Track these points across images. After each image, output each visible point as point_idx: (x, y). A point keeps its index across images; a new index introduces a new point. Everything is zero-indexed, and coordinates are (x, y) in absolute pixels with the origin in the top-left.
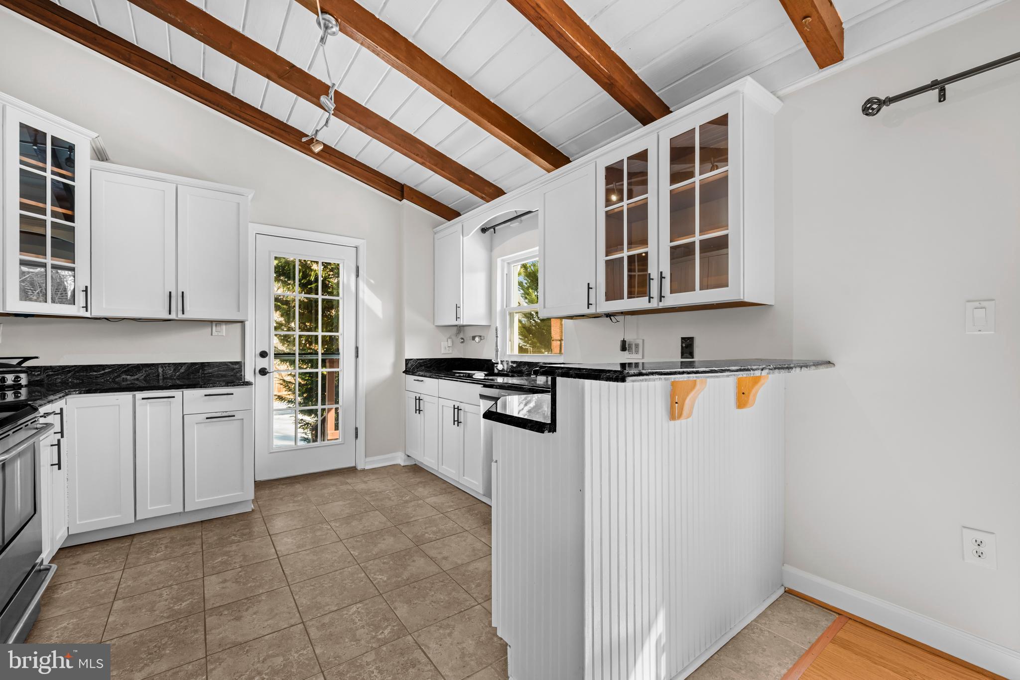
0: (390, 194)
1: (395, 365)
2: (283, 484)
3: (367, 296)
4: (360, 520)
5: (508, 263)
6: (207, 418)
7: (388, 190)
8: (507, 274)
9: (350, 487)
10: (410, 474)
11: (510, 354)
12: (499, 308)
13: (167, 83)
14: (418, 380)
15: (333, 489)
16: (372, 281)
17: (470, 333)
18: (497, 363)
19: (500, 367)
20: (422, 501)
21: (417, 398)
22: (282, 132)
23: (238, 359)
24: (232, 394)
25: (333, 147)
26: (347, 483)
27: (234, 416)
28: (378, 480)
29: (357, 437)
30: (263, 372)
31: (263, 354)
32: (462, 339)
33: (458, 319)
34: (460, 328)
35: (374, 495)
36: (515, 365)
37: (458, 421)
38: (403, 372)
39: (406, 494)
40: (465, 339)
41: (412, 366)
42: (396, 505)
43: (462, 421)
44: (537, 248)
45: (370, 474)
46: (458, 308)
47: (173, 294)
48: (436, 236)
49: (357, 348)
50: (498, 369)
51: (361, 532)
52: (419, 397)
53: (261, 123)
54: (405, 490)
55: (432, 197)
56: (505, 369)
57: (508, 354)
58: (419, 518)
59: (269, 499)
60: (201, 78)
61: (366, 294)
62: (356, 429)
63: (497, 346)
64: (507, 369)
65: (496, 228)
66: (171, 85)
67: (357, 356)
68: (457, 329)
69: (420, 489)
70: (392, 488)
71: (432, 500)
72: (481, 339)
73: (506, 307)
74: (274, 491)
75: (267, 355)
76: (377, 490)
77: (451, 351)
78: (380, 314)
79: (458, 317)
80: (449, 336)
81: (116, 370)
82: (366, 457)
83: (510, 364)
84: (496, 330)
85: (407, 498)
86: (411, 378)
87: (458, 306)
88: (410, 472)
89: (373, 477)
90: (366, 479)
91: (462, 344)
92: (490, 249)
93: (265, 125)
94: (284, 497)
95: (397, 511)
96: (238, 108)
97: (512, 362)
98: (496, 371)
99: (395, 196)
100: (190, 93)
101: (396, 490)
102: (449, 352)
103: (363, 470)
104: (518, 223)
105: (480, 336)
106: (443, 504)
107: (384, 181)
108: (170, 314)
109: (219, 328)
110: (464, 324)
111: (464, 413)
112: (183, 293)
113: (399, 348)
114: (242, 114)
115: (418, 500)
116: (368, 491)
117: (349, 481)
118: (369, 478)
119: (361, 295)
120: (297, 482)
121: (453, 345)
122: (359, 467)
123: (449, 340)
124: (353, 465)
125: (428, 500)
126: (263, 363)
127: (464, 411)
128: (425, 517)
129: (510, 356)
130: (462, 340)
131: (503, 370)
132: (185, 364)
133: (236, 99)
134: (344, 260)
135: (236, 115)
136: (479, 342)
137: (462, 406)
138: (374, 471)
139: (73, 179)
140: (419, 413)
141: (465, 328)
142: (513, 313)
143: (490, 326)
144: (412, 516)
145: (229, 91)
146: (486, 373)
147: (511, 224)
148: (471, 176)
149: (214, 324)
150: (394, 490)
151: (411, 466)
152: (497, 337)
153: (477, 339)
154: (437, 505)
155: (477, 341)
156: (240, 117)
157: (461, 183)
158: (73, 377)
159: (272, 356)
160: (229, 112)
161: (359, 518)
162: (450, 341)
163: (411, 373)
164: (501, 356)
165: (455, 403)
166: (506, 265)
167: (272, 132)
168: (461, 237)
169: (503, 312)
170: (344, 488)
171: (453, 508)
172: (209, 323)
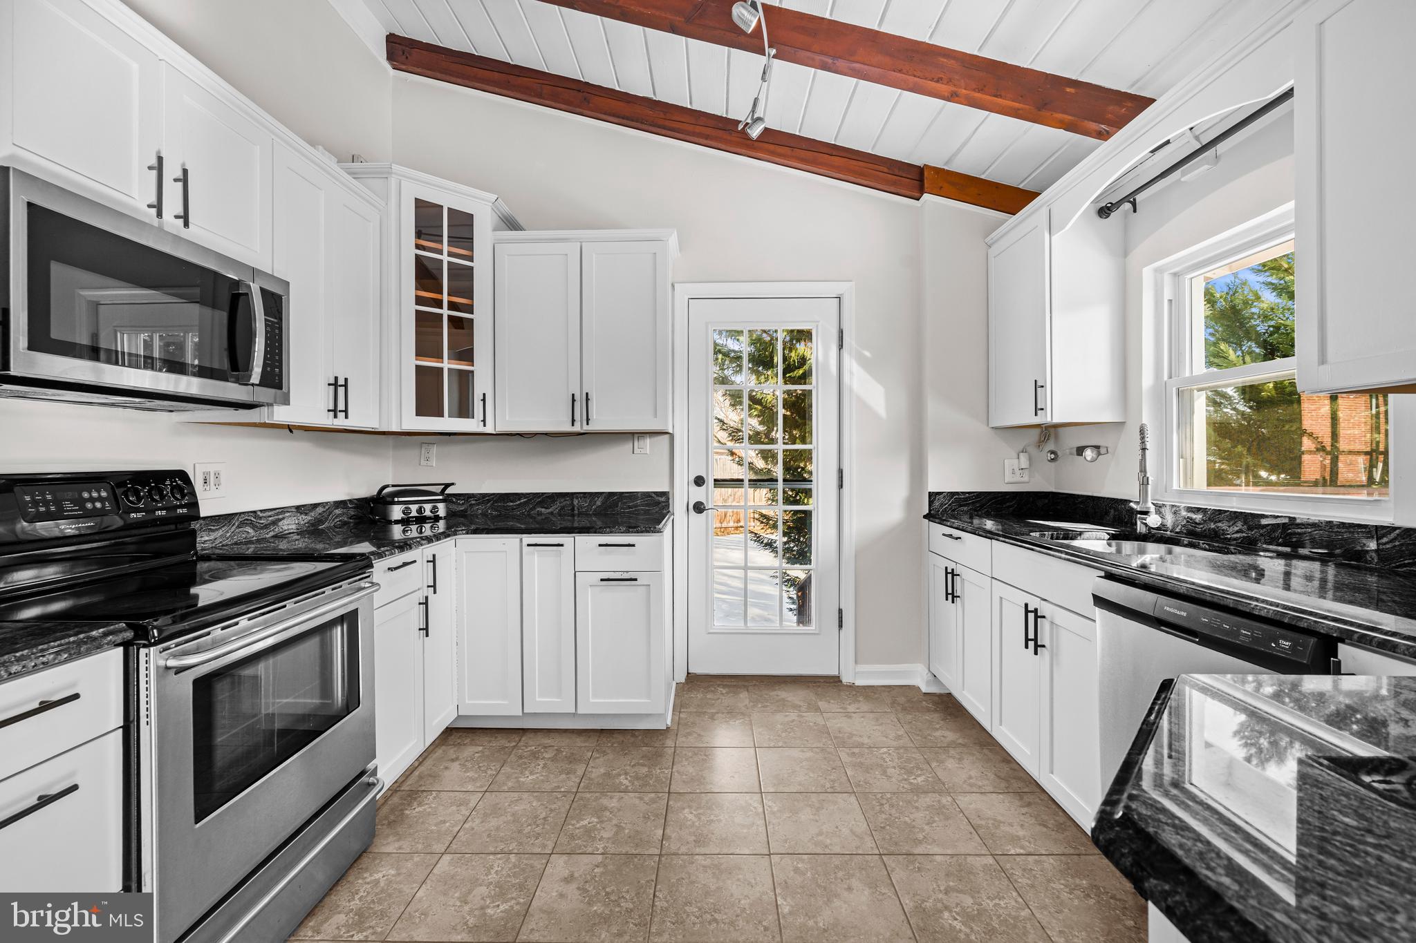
0: (898, 191)
1: (910, 503)
2: (725, 686)
3: (858, 379)
4: (818, 809)
5: (1176, 275)
6: (602, 580)
7: (894, 184)
8: (1170, 301)
9: (820, 721)
10: (936, 716)
11: (1182, 488)
12: (1147, 380)
13: (580, 110)
14: (950, 536)
15: (793, 716)
16: (867, 354)
17: (1071, 440)
18: (1146, 513)
19: (1153, 520)
20: (949, 799)
21: (949, 571)
22: (720, 133)
23: (664, 488)
24: (634, 545)
25: (797, 134)
26: (818, 709)
27: (636, 580)
28: (872, 715)
29: (841, 626)
30: (699, 508)
31: (699, 481)
32: (1052, 452)
33: (1039, 412)
34: (1048, 432)
35: (856, 750)
36: (1198, 517)
37: (1035, 640)
38: (925, 517)
39: (918, 768)
40: (1059, 453)
41: (942, 505)
42: (894, 793)
43: (1046, 642)
44: (1291, 205)
45: (861, 699)
46: (1039, 389)
47: (577, 397)
48: (990, 250)
49: (841, 472)
50: (1146, 525)
51: (811, 848)
52: (953, 570)
53: (691, 128)
54: (917, 756)
55: (983, 177)
56: (1169, 523)
57: (1175, 487)
58: (936, 850)
59: (696, 712)
60: (618, 89)
61: (856, 376)
62: (840, 611)
63: (1143, 470)
64: (1174, 526)
65: (1139, 198)
66: (585, 112)
67: (841, 486)
68: (1042, 432)
69: (951, 764)
70: (895, 744)
71: (971, 802)
72: (1099, 454)
73: (1170, 377)
74: (709, 696)
75: (704, 483)
76: (866, 740)
77: (1026, 478)
78: (881, 410)
79: (1039, 407)
80: (1021, 448)
81: (531, 500)
82: (856, 662)
83: (1184, 513)
84: (1142, 432)
85: (920, 779)
86: (938, 529)
87: (1039, 384)
88: (935, 711)
89: (865, 706)
90: (851, 708)
91: (1053, 464)
92: (1124, 251)
93: (698, 129)
94: (718, 713)
95: (893, 811)
96: (662, 116)
97: (1190, 509)
98: (1140, 528)
99: (908, 193)
100: (605, 114)
101: (902, 751)
102: (1022, 480)
103: (852, 687)
104: (1206, 167)
105: (1097, 447)
106: (998, 823)
107: (886, 170)
108: (573, 425)
109: (641, 442)
110: (1056, 420)
111: (1052, 629)
112: (587, 394)
113: (918, 471)
114: (667, 123)
115: (940, 793)
116: (849, 738)
117: (822, 704)
118: (856, 705)
119: (846, 378)
120: (745, 686)
121: (1030, 465)
122: (846, 679)
123: (1022, 455)
124: (835, 672)
125: (963, 801)
126: (698, 494)
127: (1052, 623)
128: (949, 852)
129: (1181, 493)
130: (1053, 456)
131: (1162, 527)
132: (601, 493)
133: (659, 102)
134: (818, 322)
135: (659, 127)
136: (1093, 461)
137: (1045, 609)
138: (869, 692)
139: (471, 259)
140: (953, 602)
141: (1061, 430)
142: (1191, 391)
143: (1123, 423)
144: (920, 836)
145: (648, 94)
146: (1112, 531)
147: (1183, 174)
148: (1068, 90)
149: (636, 436)
150: (897, 748)
151: (940, 696)
152: (1144, 449)
153: (1089, 454)
154: (983, 823)
155: (1089, 458)
156: (664, 128)
157: (1044, 113)
158: (492, 508)
159: (711, 483)
160: (651, 125)
161: (817, 805)
162: (1023, 457)
163: (937, 521)
164: (1155, 491)
165: (1029, 599)
166: (1167, 279)
167: (707, 137)
168: (1047, 235)
169: (1160, 392)
170: (811, 717)
171: (1022, 847)
172: (630, 435)
